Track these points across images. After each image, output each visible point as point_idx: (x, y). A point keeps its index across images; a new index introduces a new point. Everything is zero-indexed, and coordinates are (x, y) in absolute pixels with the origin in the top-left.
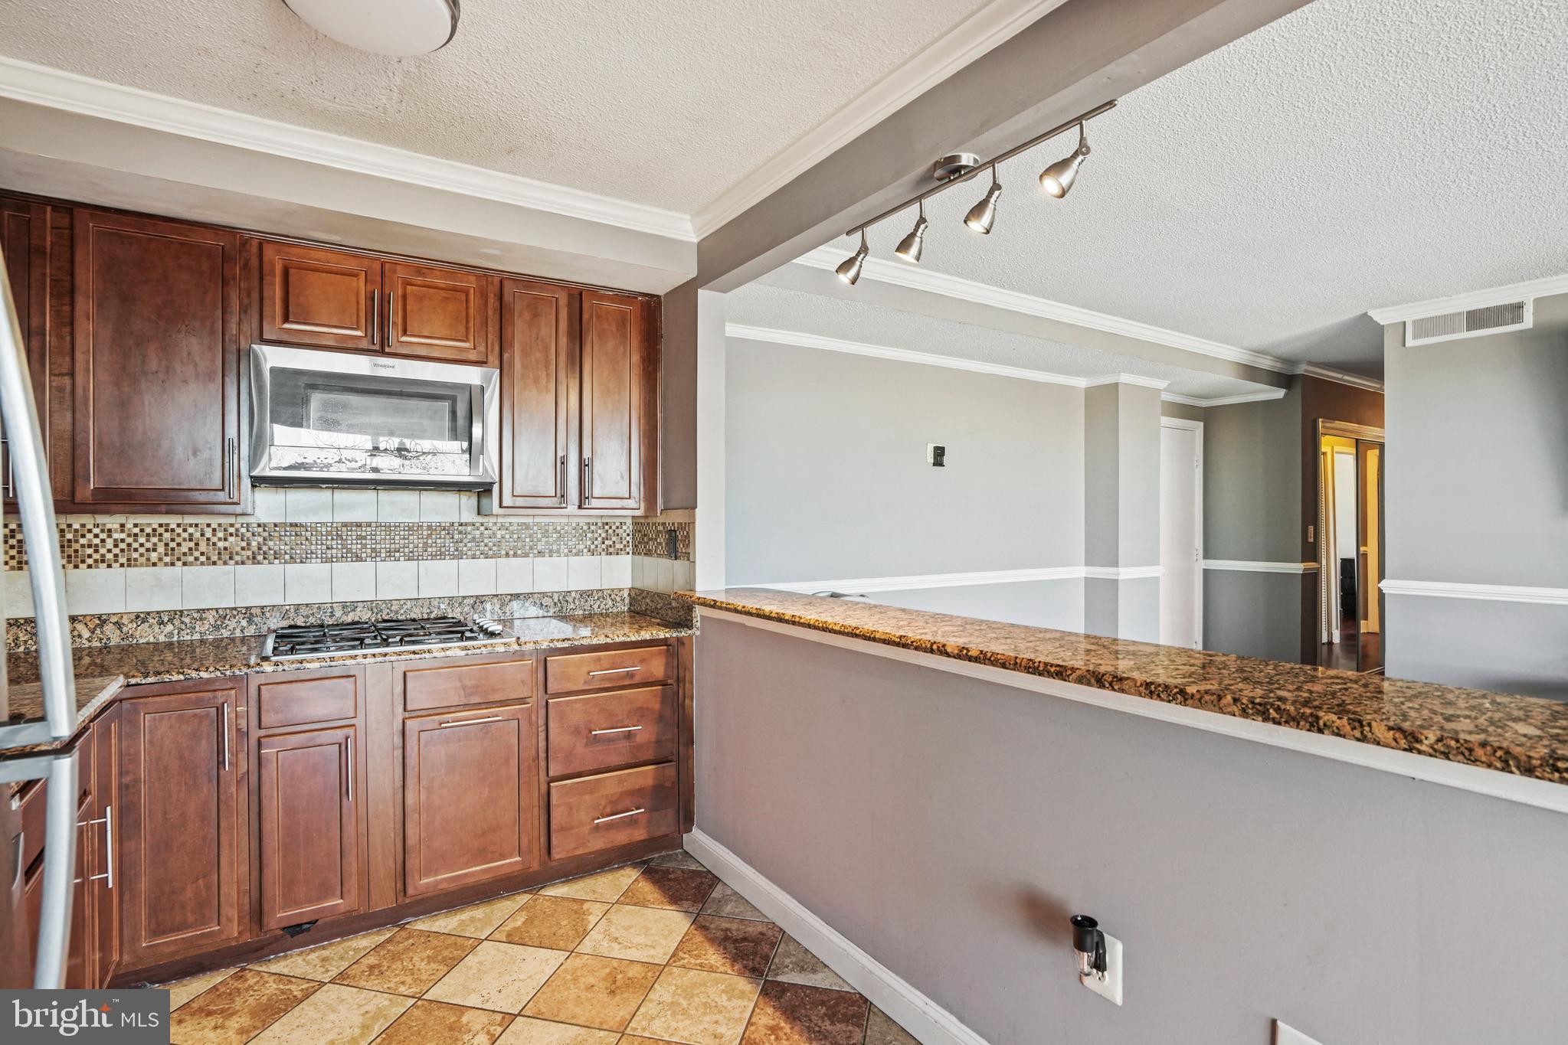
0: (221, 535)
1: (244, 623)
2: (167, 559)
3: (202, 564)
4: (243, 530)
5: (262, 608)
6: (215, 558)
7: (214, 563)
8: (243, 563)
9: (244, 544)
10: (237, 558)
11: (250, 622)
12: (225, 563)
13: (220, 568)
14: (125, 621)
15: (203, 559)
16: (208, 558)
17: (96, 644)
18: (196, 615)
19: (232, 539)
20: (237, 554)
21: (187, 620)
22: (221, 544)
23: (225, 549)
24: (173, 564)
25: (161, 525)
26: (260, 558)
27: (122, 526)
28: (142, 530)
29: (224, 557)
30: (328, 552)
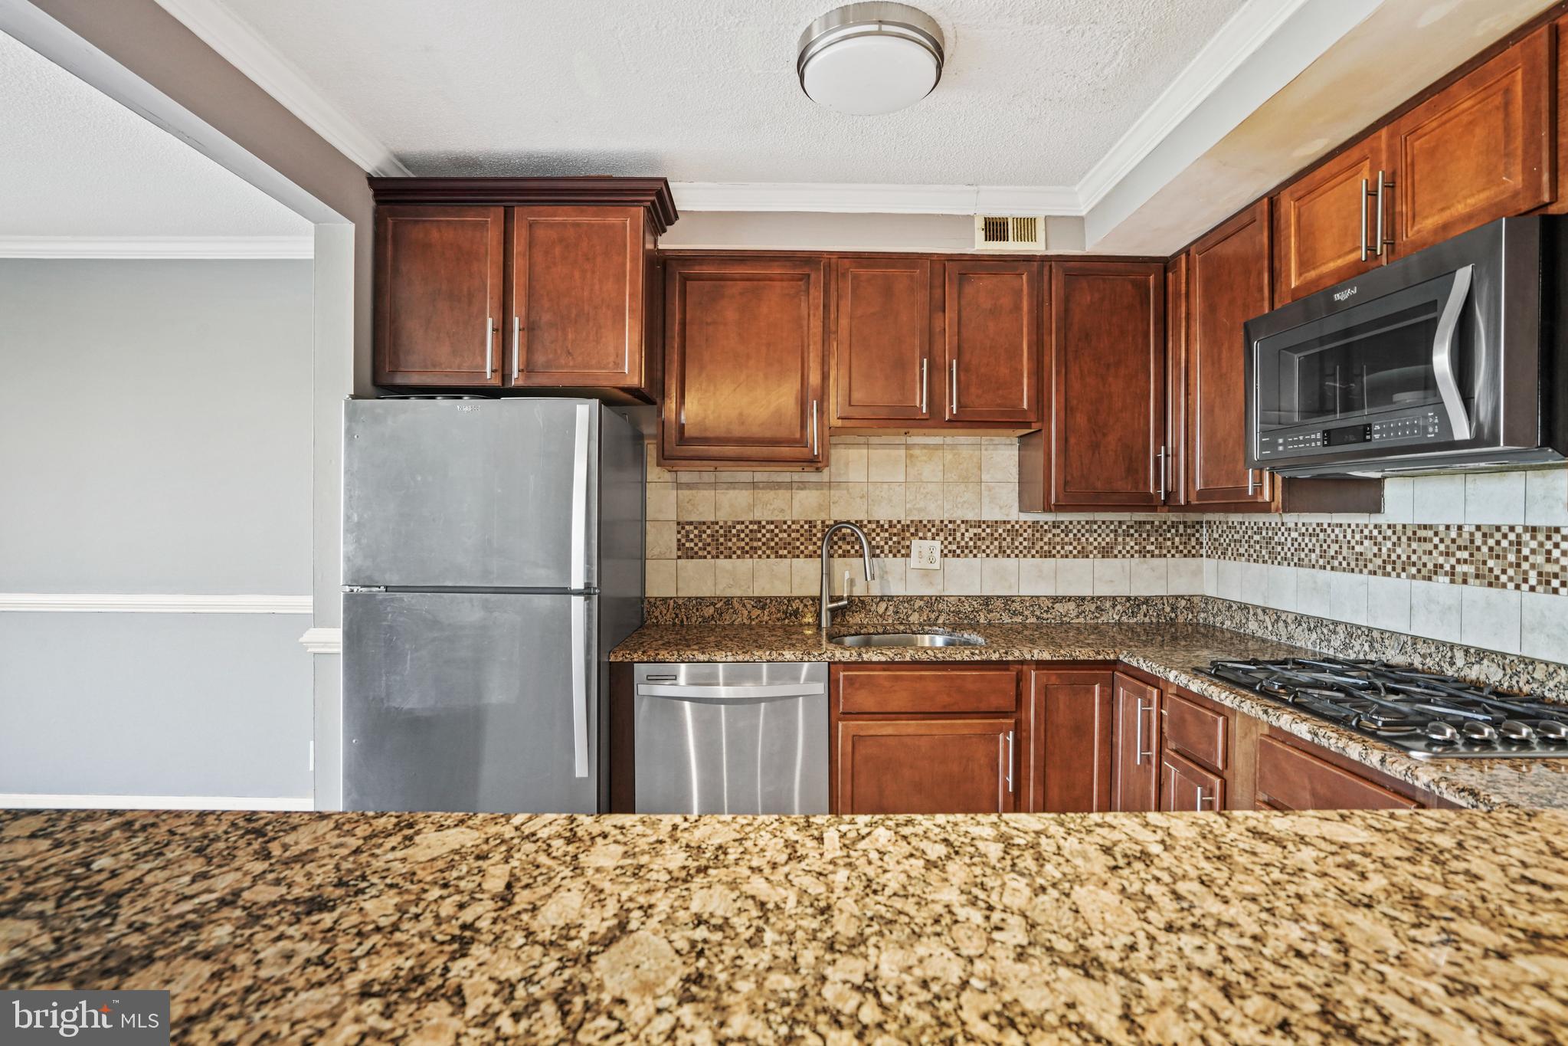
0: (1358, 537)
1: (1366, 647)
2: (1321, 562)
3: (1344, 570)
4: (1375, 532)
5: (1382, 632)
6: (1353, 565)
7: (1353, 571)
8: (1375, 573)
9: (1375, 550)
10: (1370, 566)
11: (1371, 646)
12: (1361, 572)
13: (1356, 576)
14: (1289, 621)
15: (1344, 564)
16: (1348, 564)
17: (1274, 638)
18: (1331, 627)
19: (1366, 543)
20: (1371, 561)
21: (1325, 631)
22: (1358, 549)
23: (1361, 554)
24: (1325, 568)
25: (1318, 525)
26: (1389, 568)
27: (1296, 524)
28: (1307, 530)
29: (1359, 564)
30: (1459, 569)
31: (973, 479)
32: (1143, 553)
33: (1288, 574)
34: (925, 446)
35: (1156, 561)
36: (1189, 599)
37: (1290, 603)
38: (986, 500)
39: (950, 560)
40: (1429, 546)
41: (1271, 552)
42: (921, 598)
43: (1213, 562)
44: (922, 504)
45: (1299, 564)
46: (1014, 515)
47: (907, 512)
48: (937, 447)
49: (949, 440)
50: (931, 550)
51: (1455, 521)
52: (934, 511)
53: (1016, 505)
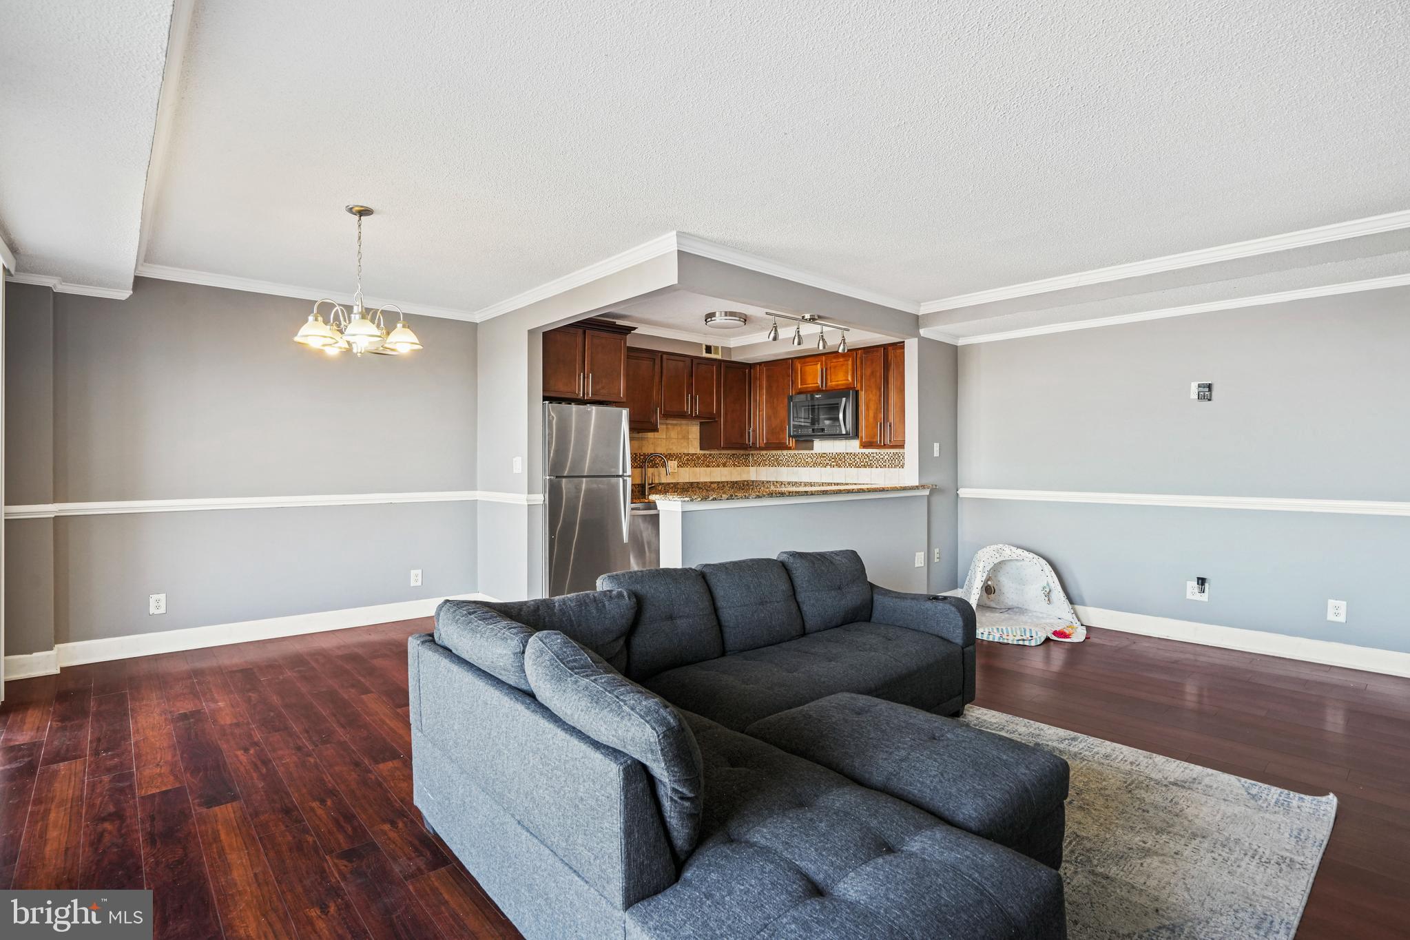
0: (806, 457)
4: (812, 455)
8: (811, 467)
10: (810, 465)
13: (806, 468)
16: (803, 465)
24: (796, 467)
26: (815, 465)
29: (807, 464)
30: (833, 464)
31: (686, 438)
32: (734, 465)
33: (784, 469)
34: (672, 424)
35: (738, 468)
36: (747, 481)
37: (785, 479)
38: (690, 445)
39: (680, 468)
40: (825, 459)
41: (778, 463)
42: (672, 483)
43: (754, 468)
44: (671, 447)
45: (788, 466)
46: (698, 451)
47: (667, 450)
48: (676, 425)
49: (679, 422)
50: (674, 464)
51: (831, 452)
52: (676, 449)
53: (699, 447)
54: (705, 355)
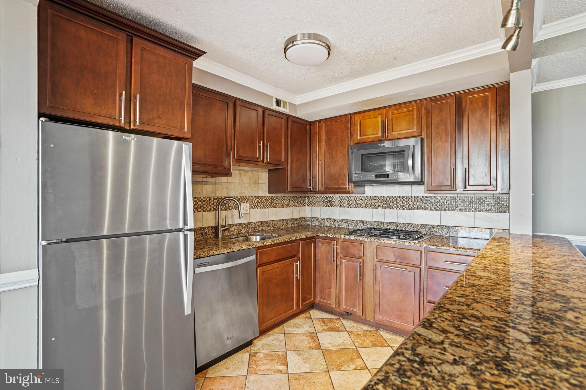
0: (358, 199)
1: (362, 225)
2: (347, 206)
3: (354, 207)
4: (363, 198)
5: (366, 221)
6: (357, 206)
7: (357, 207)
8: (363, 208)
9: (363, 202)
10: (361, 206)
11: (363, 225)
12: (359, 207)
13: (358, 209)
14: (339, 221)
15: (354, 206)
16: (355, 206)
17: (334, 226)
18: (352, 221)
19: (360, 201)
20: (362, 205)
21: (350, 223)
22: (358, 202)
23: (359, 203)
24: (348, 207)
25: (346, 197)
26: (367, 206)
27: (339, 197)
28: (343, 198)
29: (359, 206)
30: (384, 206)
31: (256, 182)
32: (295, 205)
33: (337, 209)
34: (244, 170)
35: (298, 208)
36: (304, 218)
37: (337, 217)
38: (260, 189)
39: (252, 210)
40: (377, 201)
41: (331, 204)
42: (244, 224)
43: (310, 208)
44: (243, 191)
45: (341, 206)
46: (267, 195)
47: (240, 193)
48: (247, 171)
49: (251, 169)
50: (246, 206)
51: (383, 195)
52: (247, 193)
53: (267, 191)
54: (275, 107)
